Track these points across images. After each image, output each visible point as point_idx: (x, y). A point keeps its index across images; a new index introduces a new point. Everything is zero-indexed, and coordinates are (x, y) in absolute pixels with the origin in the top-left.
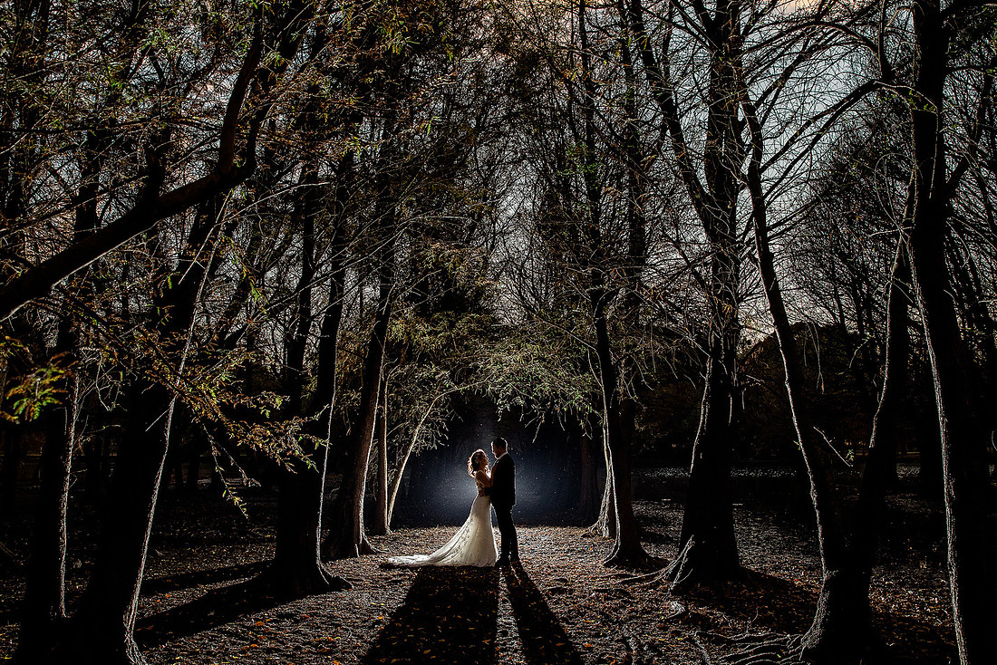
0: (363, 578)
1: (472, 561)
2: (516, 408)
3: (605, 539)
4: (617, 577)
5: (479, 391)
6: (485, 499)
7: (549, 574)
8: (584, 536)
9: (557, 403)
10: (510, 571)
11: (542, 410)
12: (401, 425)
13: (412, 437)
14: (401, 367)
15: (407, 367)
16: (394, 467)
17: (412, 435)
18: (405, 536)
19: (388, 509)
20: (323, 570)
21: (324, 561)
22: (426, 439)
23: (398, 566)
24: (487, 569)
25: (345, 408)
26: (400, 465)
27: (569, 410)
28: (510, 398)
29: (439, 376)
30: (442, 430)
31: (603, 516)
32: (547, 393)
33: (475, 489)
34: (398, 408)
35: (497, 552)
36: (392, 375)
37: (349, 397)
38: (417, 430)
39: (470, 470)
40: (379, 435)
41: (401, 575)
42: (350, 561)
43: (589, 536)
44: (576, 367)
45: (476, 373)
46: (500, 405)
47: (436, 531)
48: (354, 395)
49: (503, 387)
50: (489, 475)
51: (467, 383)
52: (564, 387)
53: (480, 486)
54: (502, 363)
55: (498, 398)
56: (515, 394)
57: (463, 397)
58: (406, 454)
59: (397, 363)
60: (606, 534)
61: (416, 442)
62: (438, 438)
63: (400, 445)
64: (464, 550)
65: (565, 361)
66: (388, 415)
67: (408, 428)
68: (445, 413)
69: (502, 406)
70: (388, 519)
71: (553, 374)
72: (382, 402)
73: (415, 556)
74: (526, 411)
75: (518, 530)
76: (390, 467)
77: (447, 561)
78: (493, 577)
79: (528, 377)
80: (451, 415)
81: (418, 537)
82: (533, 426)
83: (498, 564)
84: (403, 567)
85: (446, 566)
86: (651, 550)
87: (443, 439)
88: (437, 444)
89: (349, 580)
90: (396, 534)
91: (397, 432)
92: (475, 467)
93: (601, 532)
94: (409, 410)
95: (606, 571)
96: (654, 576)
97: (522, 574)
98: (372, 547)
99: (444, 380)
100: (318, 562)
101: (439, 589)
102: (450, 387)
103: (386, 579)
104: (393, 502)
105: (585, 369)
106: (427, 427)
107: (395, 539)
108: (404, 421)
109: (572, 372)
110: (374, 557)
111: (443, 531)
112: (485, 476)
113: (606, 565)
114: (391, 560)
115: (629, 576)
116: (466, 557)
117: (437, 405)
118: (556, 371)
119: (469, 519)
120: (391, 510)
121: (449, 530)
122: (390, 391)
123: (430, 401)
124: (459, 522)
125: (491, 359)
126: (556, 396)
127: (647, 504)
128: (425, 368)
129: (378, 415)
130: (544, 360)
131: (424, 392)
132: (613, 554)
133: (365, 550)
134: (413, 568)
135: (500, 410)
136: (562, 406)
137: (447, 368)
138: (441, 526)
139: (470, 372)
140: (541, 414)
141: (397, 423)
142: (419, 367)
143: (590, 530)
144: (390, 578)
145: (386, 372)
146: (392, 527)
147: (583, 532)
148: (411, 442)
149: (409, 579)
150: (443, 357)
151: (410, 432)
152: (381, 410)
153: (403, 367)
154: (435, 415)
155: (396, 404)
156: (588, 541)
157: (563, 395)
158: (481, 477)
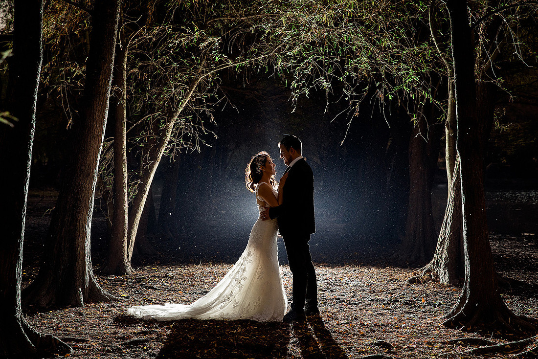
0: (88, 338)
1: (250, 313)
2: (318, 93)
3: (442, 286)
4: (467, 342)
5: (263, 69)
6: (269, 224)
7: (363, 335)
8: (412, 281)
9: (380, 87)
10: (307, 329)
11: (357, 98)
12: (148, 117)
13: (164, 135)
14: (148, 30)
15: (156, 30)
16: (138, 177)
17: (164, 132)
18: (154, 276)
19: (129, 238)
20: (25, 327)
21: (29, 311)
22: (186, 138)
23: (141, 320)
24: (273, 325)
25: (63, 89)
26: (147, 174)
27: (395, 99)
28: (309, 79)
29: (205, 44)
30: (209, 126)
31: (442, 253)
32: (364, 73)
33: (256, 210)
34: (144, 91)
35: (286, 301)
36: (133, 42)
37: (69, 74)
38: (171, 125)
39: (249, 182)
40: (113, 130)
41: (145, 333)
42: (71, 314)
43: (419, 282)
44: (409, 34)
45: (258, 41)
46: (294, 89)
47: (197, 270)
48: (78, 71)
49: (299, 62)
50: (276, 188)
51: (246, 56)
52: (390, 63)
53: (263, 204)
54: (298, 27)
55: (292, 79)
56: (317, 73)
57: (240, 76)
58: (156, 159)
59: (142, 23)
60: (444, 279)
61: (170, 142)
62: (202, 136)
63: (147, 146)
64: (238, 297)
65: (393, 24)
66: (129, 101)
67: (158, 122)
68: (213, 100)
69: (298, 90)
70: (128, 251)
71: (374, 44)
72: (117, 81)
73: (167, 306)
74: (332, 98)
75: (318, 270)
76: (132, 178)
77: (215, 313)
78: (280, 337)
79: (337, 49)
80: (222, 104)
81: (172, 278)
82: (343, 119)
83: (287, 318)
84: (149, 322)
85: (213, 321)
86: (514, 305)
87: (209, 138)
88: (201, 144)
89: (66, 340)
90: (141, 274)
91: (142, 127)
92: (256, 178)
93: (437, 276)
94: (160, 94)
95: (448, 333)
96: (524, 345)
97: (324, 334)
98: (104, 292)
99: (211, 50)
100: (19, 314)
101: (202, 354)
102: (221, 62)
103: (122, 338)
104: (136, 228)
105: (423, 36)
106: (187, 120)
107: (138, 281)
108: (153, 111)
109: (402, 41)
110: (106, 305)
111: (208, 269)
112: (271, 191)
113: (448, 325)
114: (131, 311)
115: (484, 343)
116: (242, 308)
117: (200, 88)
118: (379, 40)
119: (245, 254)
120: (133, 238)
121: (217, 269)
122: (132, 65)
123: (190, 82)
124: (230, 257)
125: (283, 19)
126: (378, 77)
127: (500, 240)
128: (183, 31)
129: (114, 100)
130: (362, 23)
131: (182, 69)
132: (458, 309)
133: (93, 296)
134: (163, 323)
135: (295, 96)
136: (386, 93)
137: (216, 33)
138: (206, 262)
139: (251, 39)
140: (354, 104)
141: (143, 114)
142: (174, 30)
143: (421, 273)
144: (128, 337)
145: (125, 36)
146: (135, 263)
147: (411, 275)
148: (162, 142)
149: (157, 340)
150: (210, 16)
151: (162, 127)
152: (118, 94)
153: (150, 30)
154: (200, 102)
155: (141, 86)
156: (417, 288)
157: (388, 75)
158: (265, 192)
